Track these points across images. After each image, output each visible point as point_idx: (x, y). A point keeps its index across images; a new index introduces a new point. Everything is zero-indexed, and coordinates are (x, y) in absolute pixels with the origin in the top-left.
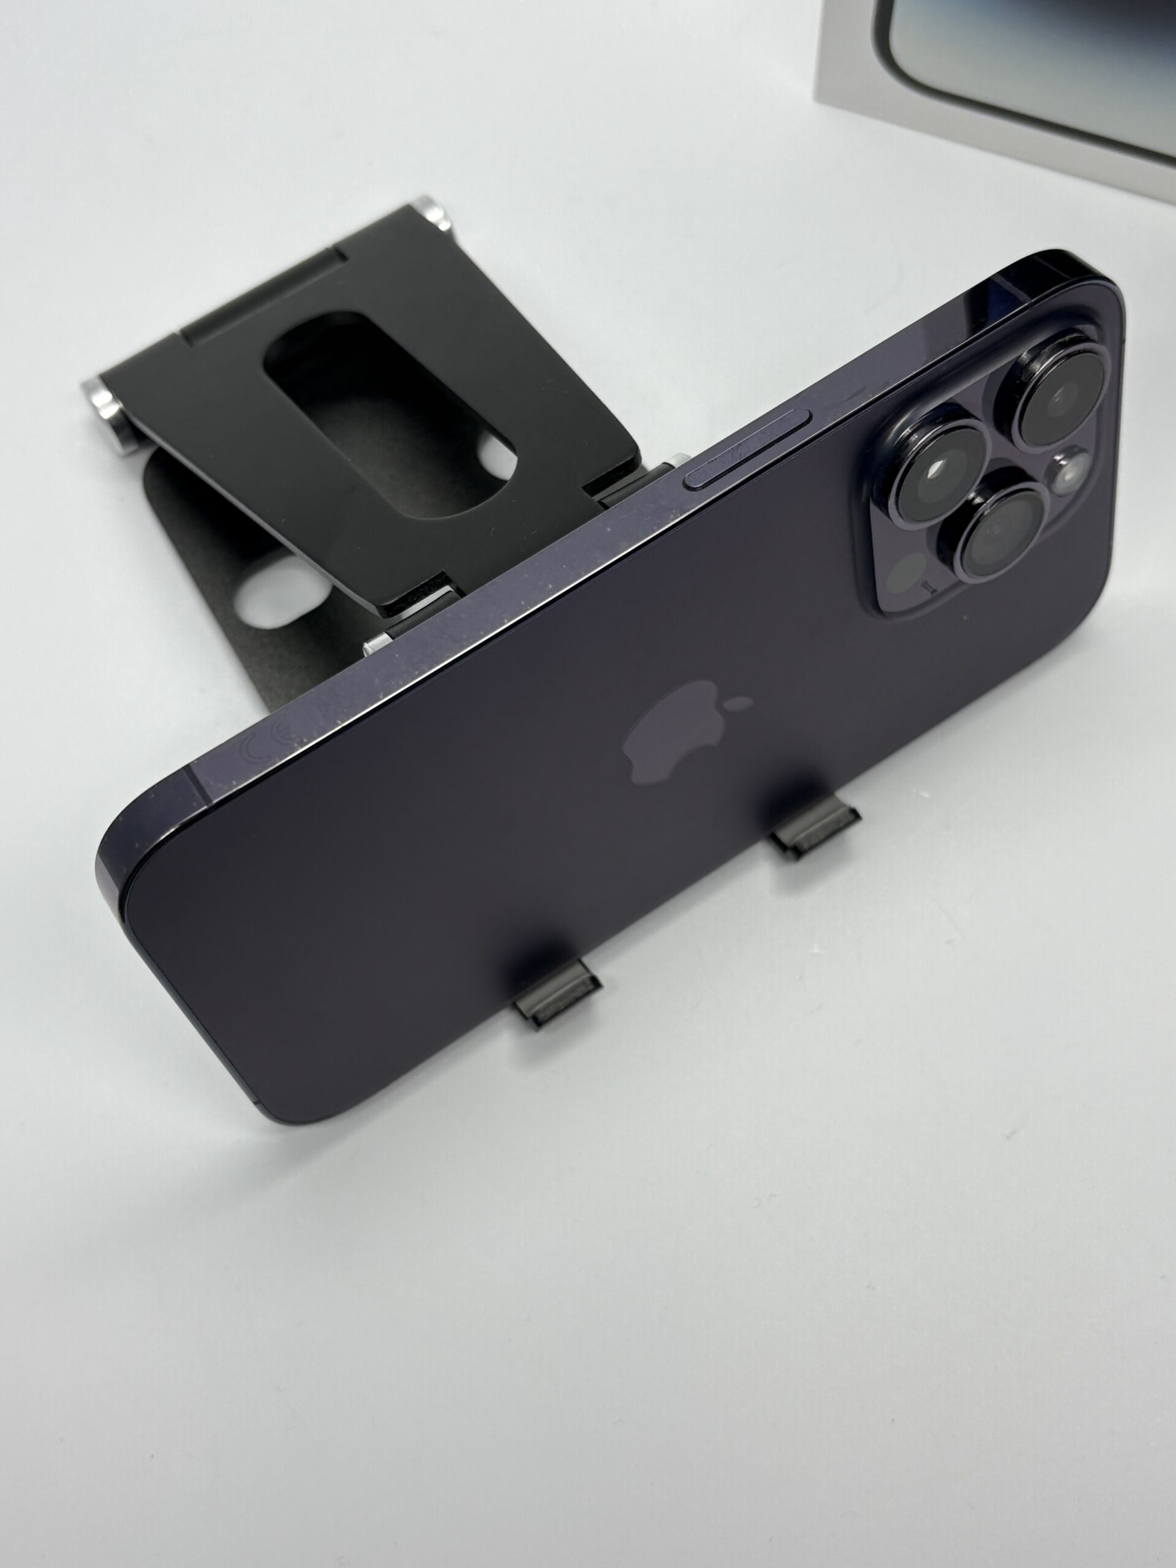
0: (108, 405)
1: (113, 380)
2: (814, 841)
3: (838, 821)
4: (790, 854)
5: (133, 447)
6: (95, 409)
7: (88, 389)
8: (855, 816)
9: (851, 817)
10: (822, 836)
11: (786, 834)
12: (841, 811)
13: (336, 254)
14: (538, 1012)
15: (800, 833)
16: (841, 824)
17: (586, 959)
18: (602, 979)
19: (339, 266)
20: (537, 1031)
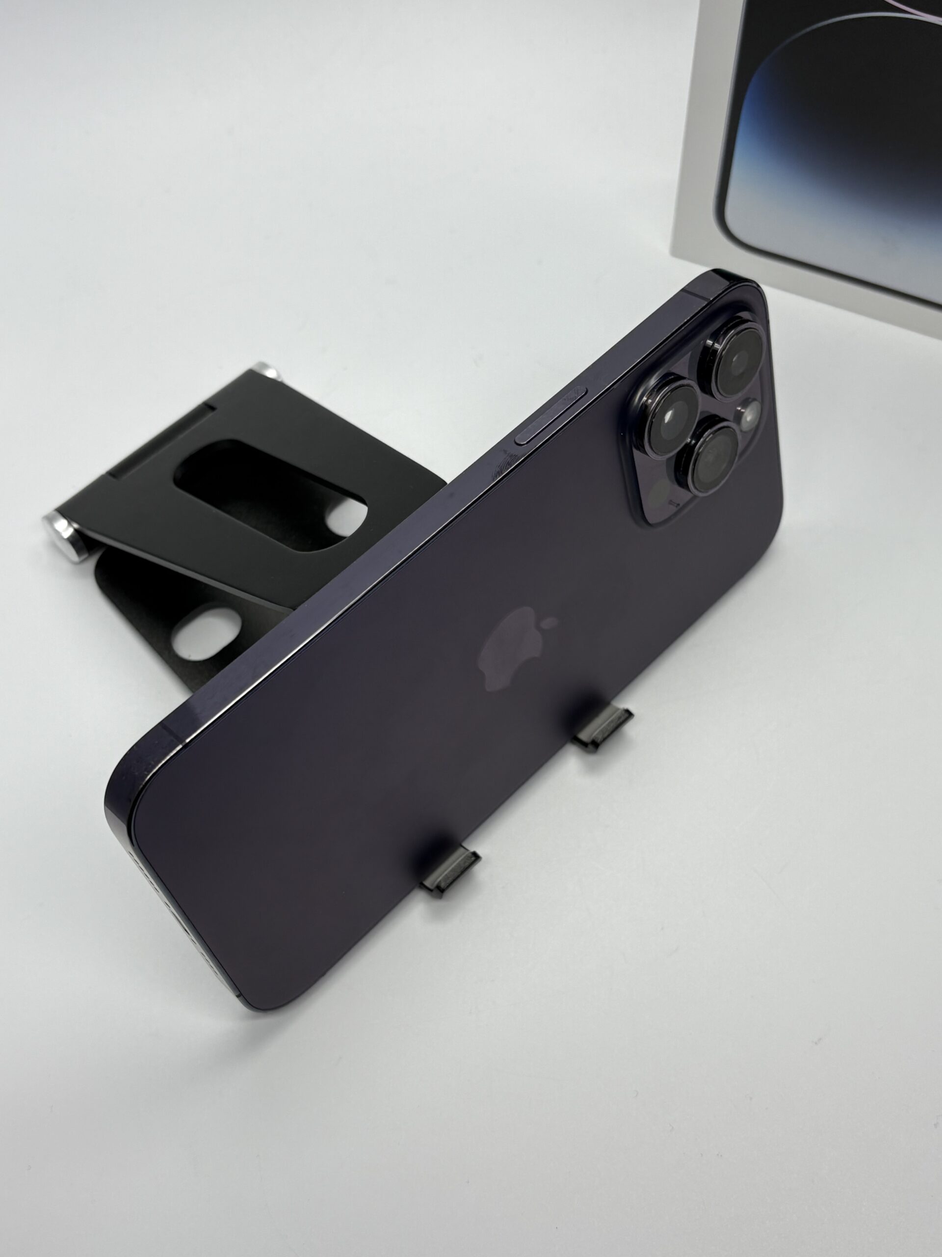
0: (65, 528)
1: (66, 511)
2: (606, 735)
3: (620, 718)
4: (591, 747)
5: (86, 556)
6: (57, 533)
7: (49, 520)
8: (629, 714)
9: (627, 715)
10: (610, 728)
11: (584, 735)
12: (619, 711)
13: (207, 407)
14: (440, 881)
15: (594, 732)
16: (621, 720)
17: (464, 844)
18: (479, 852)
19: (211, 415)
20: (440, 897)
